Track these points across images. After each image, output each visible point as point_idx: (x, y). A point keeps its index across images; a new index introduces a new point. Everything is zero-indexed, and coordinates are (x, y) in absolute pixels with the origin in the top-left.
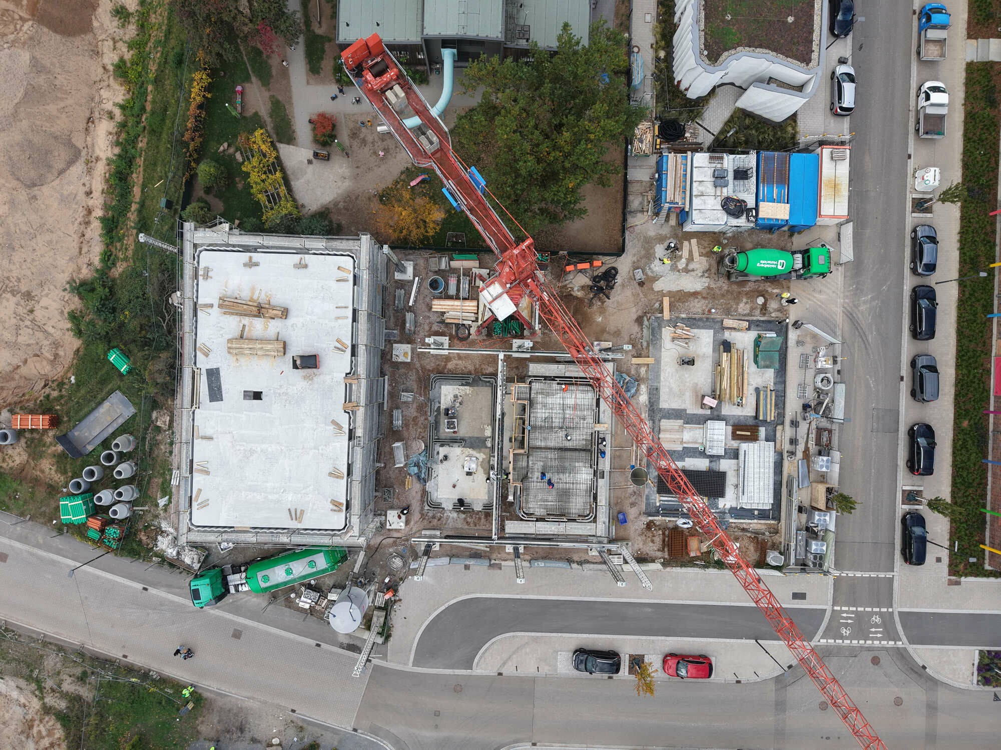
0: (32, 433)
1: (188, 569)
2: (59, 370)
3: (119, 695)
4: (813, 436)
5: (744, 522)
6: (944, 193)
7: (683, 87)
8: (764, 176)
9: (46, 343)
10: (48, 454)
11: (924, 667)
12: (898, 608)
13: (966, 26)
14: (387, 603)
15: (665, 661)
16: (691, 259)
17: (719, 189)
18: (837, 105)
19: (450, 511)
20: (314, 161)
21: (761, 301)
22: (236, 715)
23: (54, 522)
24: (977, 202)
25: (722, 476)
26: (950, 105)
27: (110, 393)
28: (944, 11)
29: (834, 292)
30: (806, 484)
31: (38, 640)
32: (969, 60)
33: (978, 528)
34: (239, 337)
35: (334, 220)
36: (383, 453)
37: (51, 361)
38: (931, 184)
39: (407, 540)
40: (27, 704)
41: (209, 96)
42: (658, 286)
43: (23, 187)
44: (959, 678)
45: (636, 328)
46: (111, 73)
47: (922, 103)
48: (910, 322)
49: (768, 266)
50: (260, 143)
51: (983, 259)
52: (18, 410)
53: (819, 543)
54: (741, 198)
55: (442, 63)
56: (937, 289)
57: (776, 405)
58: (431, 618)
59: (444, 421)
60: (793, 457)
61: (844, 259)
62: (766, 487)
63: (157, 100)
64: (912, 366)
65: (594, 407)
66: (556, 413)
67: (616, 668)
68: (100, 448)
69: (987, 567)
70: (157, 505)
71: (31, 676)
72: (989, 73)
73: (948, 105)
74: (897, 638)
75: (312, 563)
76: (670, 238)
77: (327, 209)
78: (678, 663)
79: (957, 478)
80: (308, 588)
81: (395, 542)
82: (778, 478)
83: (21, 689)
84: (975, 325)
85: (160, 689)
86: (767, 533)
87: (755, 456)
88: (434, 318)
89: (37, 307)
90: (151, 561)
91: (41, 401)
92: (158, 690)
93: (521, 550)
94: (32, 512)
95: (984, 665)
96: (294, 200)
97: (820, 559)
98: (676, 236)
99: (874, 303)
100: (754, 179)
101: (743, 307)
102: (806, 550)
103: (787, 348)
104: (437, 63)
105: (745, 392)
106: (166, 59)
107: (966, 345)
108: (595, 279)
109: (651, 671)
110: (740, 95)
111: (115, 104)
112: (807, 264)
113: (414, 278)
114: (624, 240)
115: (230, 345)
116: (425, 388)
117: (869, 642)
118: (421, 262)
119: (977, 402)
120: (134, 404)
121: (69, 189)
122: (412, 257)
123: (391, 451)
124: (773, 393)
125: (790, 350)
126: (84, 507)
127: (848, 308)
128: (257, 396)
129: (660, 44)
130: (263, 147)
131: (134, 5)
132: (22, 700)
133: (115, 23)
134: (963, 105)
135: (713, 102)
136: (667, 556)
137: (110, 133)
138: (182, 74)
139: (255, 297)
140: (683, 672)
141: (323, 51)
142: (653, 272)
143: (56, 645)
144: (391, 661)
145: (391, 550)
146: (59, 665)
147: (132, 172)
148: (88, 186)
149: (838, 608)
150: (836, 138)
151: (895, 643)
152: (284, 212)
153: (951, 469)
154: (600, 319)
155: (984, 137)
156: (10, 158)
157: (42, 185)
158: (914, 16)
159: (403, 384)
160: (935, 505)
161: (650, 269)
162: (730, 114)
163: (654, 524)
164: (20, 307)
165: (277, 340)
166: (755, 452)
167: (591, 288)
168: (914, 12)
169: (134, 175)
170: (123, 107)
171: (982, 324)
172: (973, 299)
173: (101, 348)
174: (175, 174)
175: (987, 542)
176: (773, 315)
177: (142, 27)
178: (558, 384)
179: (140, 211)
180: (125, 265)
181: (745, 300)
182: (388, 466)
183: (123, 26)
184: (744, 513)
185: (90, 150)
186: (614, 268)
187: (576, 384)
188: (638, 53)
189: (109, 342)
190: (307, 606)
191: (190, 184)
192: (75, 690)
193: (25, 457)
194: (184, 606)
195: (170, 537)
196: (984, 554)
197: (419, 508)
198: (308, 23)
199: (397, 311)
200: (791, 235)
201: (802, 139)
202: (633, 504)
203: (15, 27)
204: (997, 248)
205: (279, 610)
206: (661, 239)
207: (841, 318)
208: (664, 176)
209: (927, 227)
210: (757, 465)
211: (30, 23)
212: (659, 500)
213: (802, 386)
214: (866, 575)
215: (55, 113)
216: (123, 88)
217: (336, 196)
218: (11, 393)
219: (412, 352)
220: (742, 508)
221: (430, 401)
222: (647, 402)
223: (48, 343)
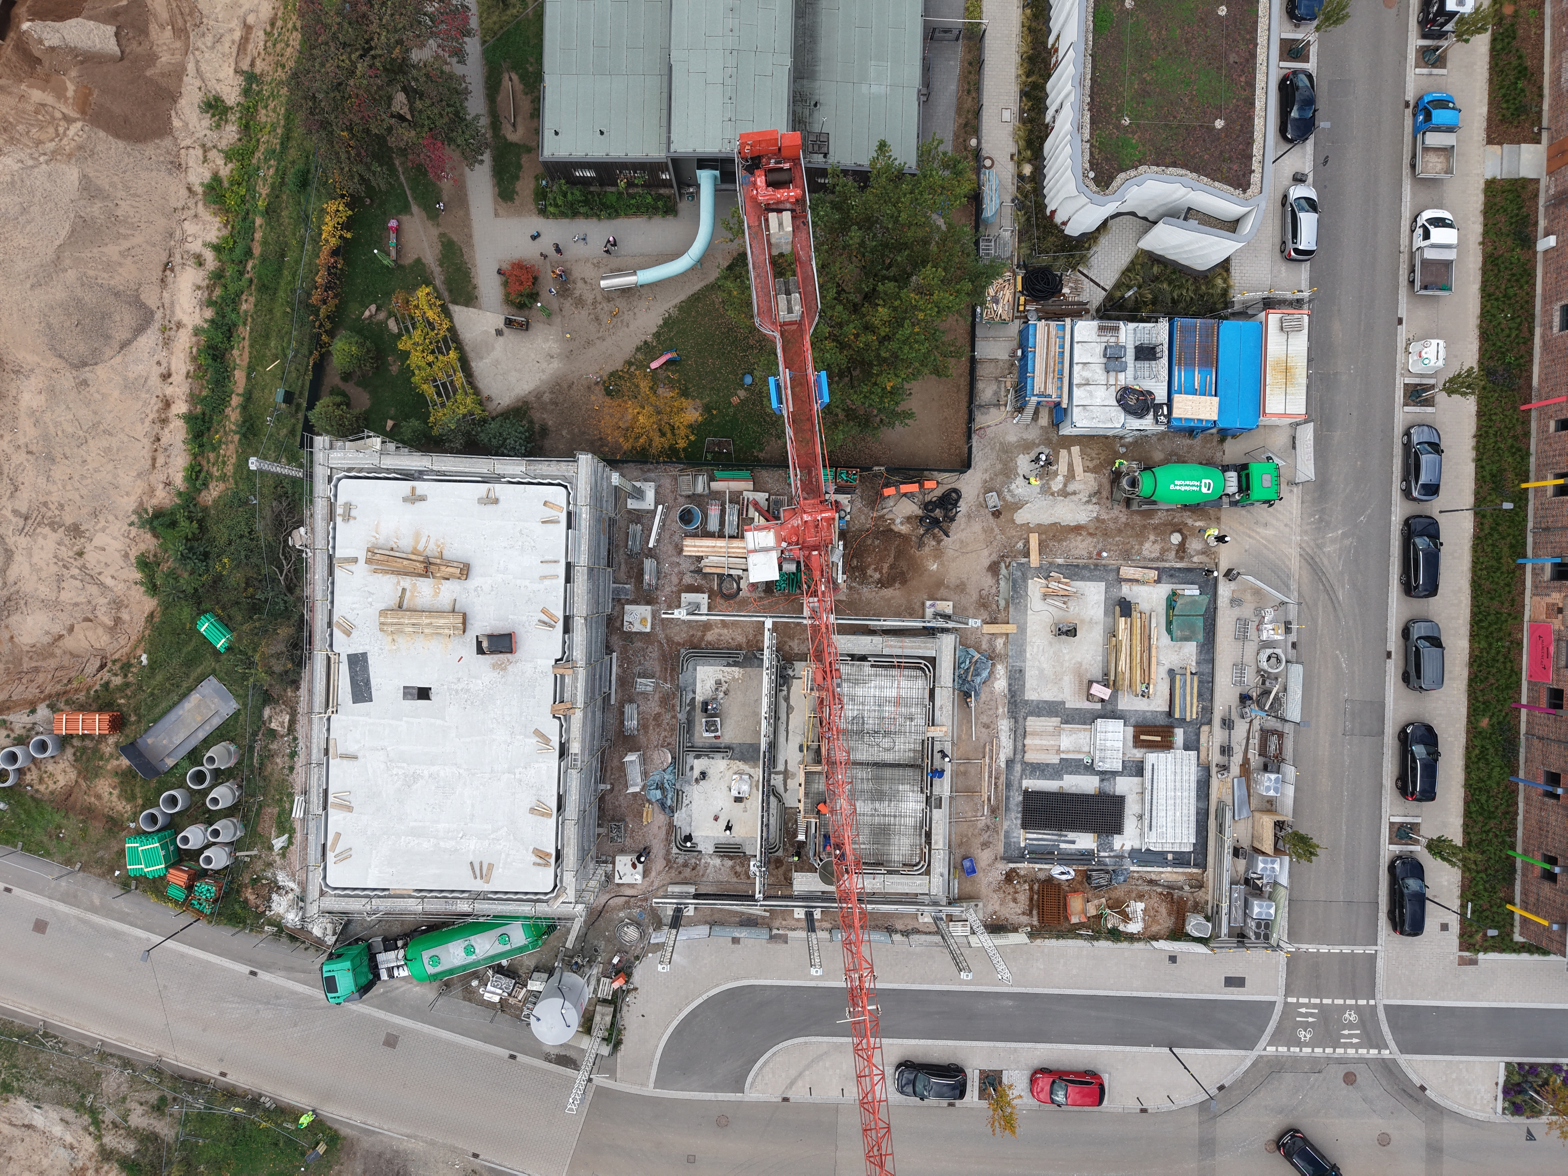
0: (83, 740)
1: (318, 944)
2: (123, 643)
3: (214, 1132)
4: (1255, 741)
5: (1152, 871)
6: (1451, 381)
7: (1059, 219)
8: (1180, 355)
9: (103, 601)
10: (108, 771)
11: (1423, 1088)
12: (1384, 998)
13: (1485, 124)
14: (615, 993)
15: (1033, 1081)
16: (1071, 476)
17: (1112, 374)
18: (1290, 246)
19: (710, 856)
20: (506, 331)
21: (1176, 538)
22: (389, 1162)
23: (117, 873)
24: (1501, 390)
25: (1119, 802)
26: (1460, 246)
27: (200, 680)
28: (1451, 105)
29: (1286, 525)
30: (1245, 814)
31: (93, 1050)
32: (1489, 176)
33: (1504, 879)
34: (396, 607)
35: (536, 420)
36: (609, 769)
37: (111, 628)
38: (1432, 364)
39: (646, 899)
40: (76, 1144)
41: (349, 235)
42: (1021, 517)
43: (68, 367)
44: (1475, 1103)
45: (988, 581)
46: (200, 197)
47: (1419, 242)
48: (1400, 572)
49: (1187, 488)
50: (426, 307)
51: (1510, 475)
52: (62, 705)
53: (1265, 904)
54: (1146, 388)
55: (698, 186)
56: (1444, 522)
57: (1200, 695)
58: (682, 1016)
59: (701, 721)
60: (1225, 773)
61: (1301, 477)
62: (1185, 819)
63: (270, 241)
64: (1403, 636)
65: (927, 701)
66: (869, 711)
67: (960, 1091)
68: (185, 764)
69: (1518, 938)
70: (271, 848)
71: (82, 1104)
72: (1519, 197)
73: (1457, 246)
74: (1381, 1045)
75: (504, 937)
76: (1039, 445)
77: (526, 403)
78: (1054, 1082)
79: (1472, 805)
80: (498, 972)
81: (627, 902)
82: (1202, 805)
83: (67, 1123)
84: (1498, 574)
85: (276, 1123)
86: (1187, 888)
87: (1169, 773)
88: (686, 566)
89: (89, 548)
90: (262, 931)
91: (96, 691)
92: (273, 1126)
93: (817, 914)
94: (84, 859)
95: (1513, 1085)
96: (477, 392)
97: (1265, 927)
98: (1048, 442)
99: (1347, 542)
100: (1165, 361)
101: (1150, 548)
102: (1245, 913)
103: (1215, 609)
104: (689, 186)
105: (1153, 676)
106: (283, 178)
107: (1486, 604)
108: (928, 506)
109: (1011, 1097)
110: (1146, 231)
111: (205, 245)
112: (1244, 487)
113: (656, 507)
114: (970, 448)
115: (382, 620)
116: (673, 670)
117: (1340, 1051)
118: (667, 482)
119: (1502, 691)
120: (237, 697)
121: (137, 370)
122: (653, 475)
123: (622, 767)
124: (1196, 678)
125: (1220, 613)
126: (162, 853)
127: (1307, 549)
128: (424, 694)
129: (1024, 154)
130: (430, 314)
131: (234, 95)
132: (69, 1139)
133: (206, 122)
134: (1480, 244)
135: (1104, 241)
136: (1035, 923)
137: (199, 288)
138: (308, 201)
139: (420, 547)
140: (1060, 1097)
141: (519, 167)
142: (1013, 496)
143: (120, 1058)
144: (621, 1081)
145: (622, 914)
146: (124, 1088)
147: (232, 348)
148: (165, 365)
149: (1294, 1000)
150: (1289, 295)
151: (1379, 1053)
152: (462, 411)
153: (1462, 791)
154: (935, 566)
155: (1511, 292)
156: (49, 326)
157: (96, 364)
158: (1407, 111)
159: (640, 664)
160: (1437, 847)
161: (1009, 491)
162: (1129, 260)
163: (1017, 874)
164: (63, 548)
165: (453, 611)
166: (1169, 766)
167: (921, 519)
168: (1407, 105)
169: (236, 352)
170: (217, 249)
171: (1509, 573)
172: (1496, 536)
173: (186, 612)
174: (297, 352)
175: (1518, 900)
176: (1195, 559)
177: (247, 128)
178: (872, 666)
179: (244, 408)
180: (222, 486)
181: (1152, 538)
182: (616, 789)
183: (218, 126)
184: (1151, 858)
185: (168, 312)
186: (956, 491)
187: (899, 667)
188: (991, 167)
189: (200, 603)
190: (496, 999)
191: (320, 368)
192: (149, 1125)
193: (73, 775)
194: (310, 999)
195: (291, 896)
196: (1513, 918)
197: (664, 851)
198: (495, 125)
199: (630, 556)
200: (1222, 440)
201: (1238, 297)
202: (985, 845)
203: (57, 130)
204: (1532, 459)
205: (455, 1004)
206: (1026, 447)
207: (1297, 564)
208: (1030, 355)
209: (1426, 428)
210: (1171, 785)
211: (79, 124)
212: (1024, 838)
213: (1239, 667)
214: (1336, 950)
215: (116, 257)
216: (218, 219)
217: (538, 383)
218: (50, 677)
219: (654, 617)
220: (1148, 850)
221: (680, 690)
222: (1006, 691)
223: (106, 601)
